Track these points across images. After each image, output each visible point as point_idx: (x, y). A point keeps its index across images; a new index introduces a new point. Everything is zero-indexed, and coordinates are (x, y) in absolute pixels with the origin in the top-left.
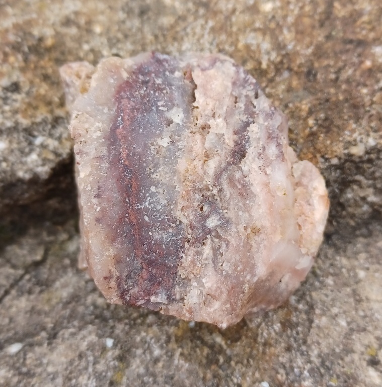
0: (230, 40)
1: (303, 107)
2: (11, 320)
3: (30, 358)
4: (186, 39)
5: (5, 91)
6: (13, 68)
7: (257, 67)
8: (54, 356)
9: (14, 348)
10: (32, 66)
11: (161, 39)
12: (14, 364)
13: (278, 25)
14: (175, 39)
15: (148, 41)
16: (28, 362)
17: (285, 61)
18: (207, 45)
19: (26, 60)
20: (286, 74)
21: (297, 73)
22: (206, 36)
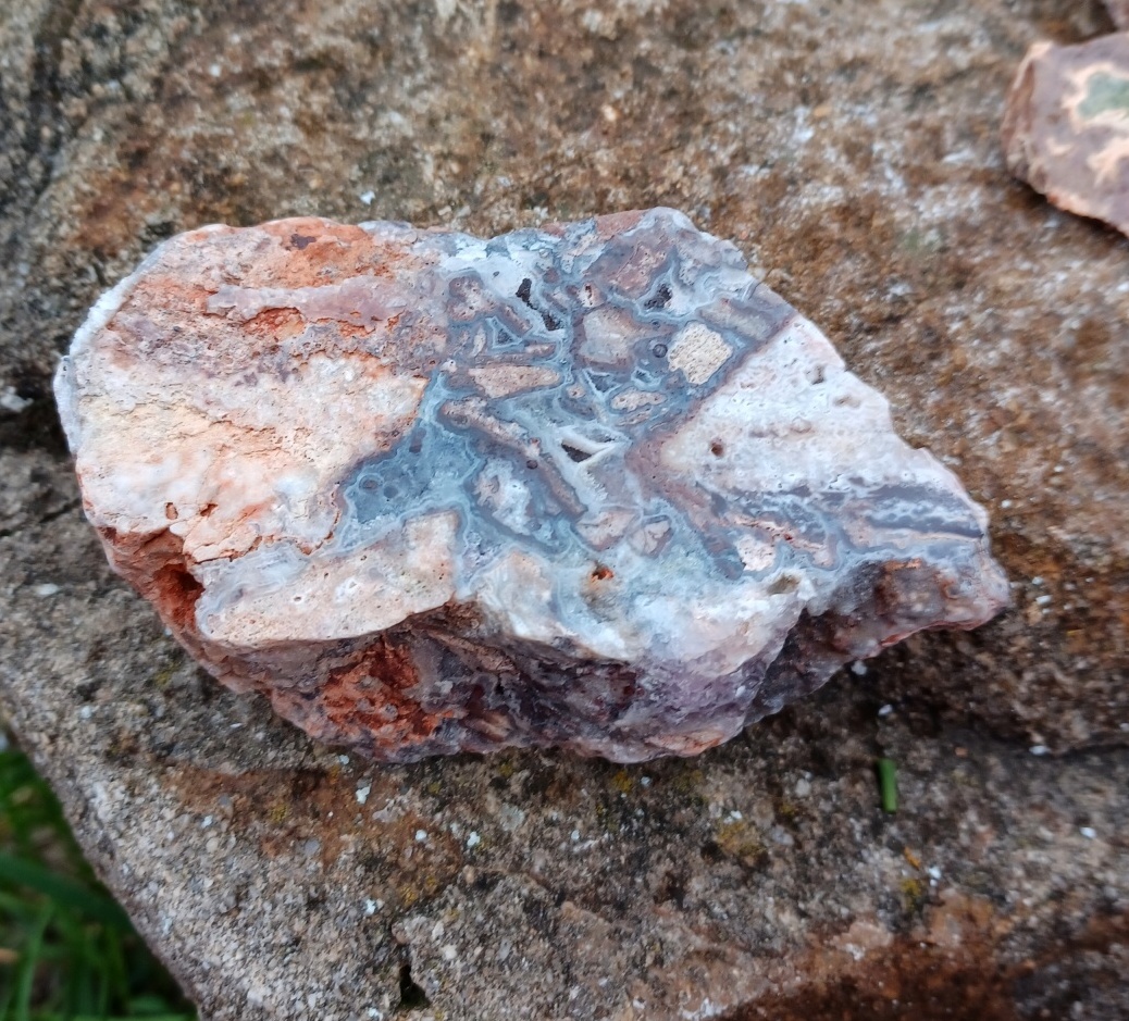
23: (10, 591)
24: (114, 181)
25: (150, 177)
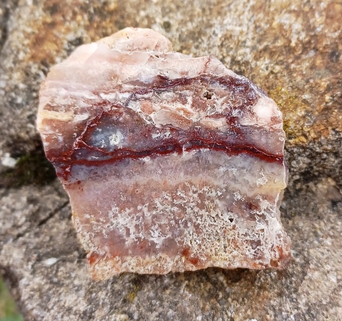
0: (267, 18)
1: (323, 83)
2: (51, 238)
3: (61, 271)
4: (228, 14)
5: (70, 44)
6: (79, 25)
7: (287, 45)
8: (81, 272)
9: (50, 262)
10: (95, 25)
11: (208, 12)
12: (48, 274)
13: (311, 8)
14: (219, 13)
15: (196, 13)
16: (59, 274)
17: (312, 41)
18: (246, 22)
19: (91, 20)
20: (312, 53)
21: (322, 53)
22: (246, 13)
23: (30, 267)
24: (44, 23)
25: (64, 16)
